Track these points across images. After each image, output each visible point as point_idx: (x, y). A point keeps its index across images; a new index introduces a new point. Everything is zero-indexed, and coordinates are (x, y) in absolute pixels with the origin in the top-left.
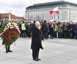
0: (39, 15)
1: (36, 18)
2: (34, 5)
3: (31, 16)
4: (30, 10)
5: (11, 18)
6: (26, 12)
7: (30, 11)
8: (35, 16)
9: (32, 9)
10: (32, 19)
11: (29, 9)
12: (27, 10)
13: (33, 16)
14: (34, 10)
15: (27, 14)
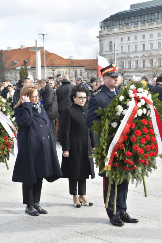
1: (144, 61)
2: (132, 6)
3: (122, 53)
4: (116, 30)
5: (43, 67)
6: (101, 37)
7: (117, 34)
8: (140, 55)
9: (127, 24)
10: (127, 67)
11: (113, 26)
12: (105, 32)
13: (132, 56)
14: (133, 29)
15: (106, 48)
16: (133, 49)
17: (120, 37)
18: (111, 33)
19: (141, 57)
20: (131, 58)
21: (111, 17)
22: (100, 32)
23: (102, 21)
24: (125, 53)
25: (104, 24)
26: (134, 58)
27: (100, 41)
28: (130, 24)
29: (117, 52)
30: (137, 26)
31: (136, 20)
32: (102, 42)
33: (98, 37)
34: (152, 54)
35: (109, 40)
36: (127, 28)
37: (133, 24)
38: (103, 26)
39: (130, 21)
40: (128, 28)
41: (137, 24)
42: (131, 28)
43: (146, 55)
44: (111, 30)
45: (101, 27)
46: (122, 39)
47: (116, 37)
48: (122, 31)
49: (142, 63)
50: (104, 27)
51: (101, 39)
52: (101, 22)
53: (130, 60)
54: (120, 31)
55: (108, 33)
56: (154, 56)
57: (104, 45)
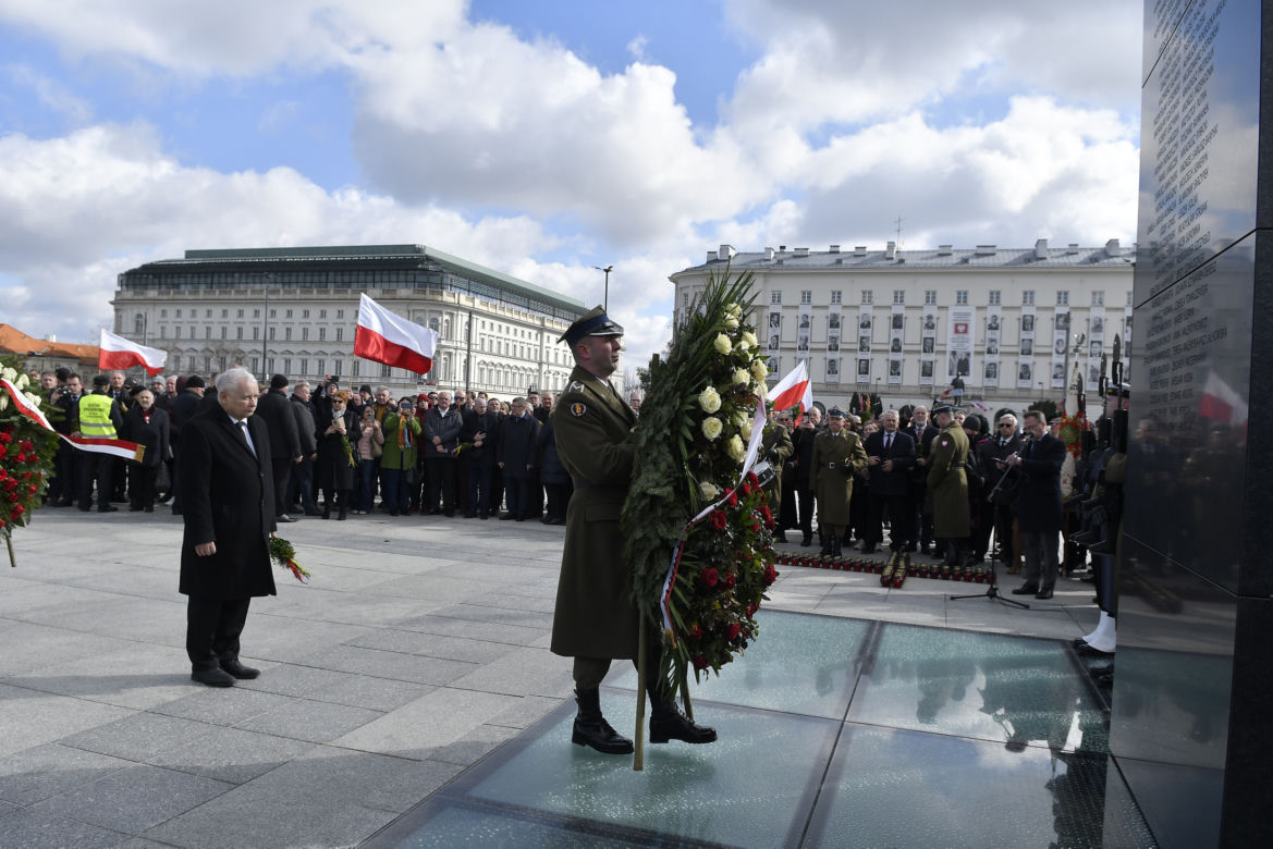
0: (232, 334)
1: (207, 360)
2: (189, 254)
4: (152, 294)
6: (118, 303)
7: (154, 302)
8: (199, 347)
9: (177, 286)
11: (146, 286)
12: (129, 294)
13: (183, 347)
14: (187, 296)
15: (130, 326)
16: (186, 334)
17: (159, 309)
18: (141, 297)
19: (203, 351)
20: (180, 350)
21: (145, 268)
22: (117, 293)
23: (123, 271)
24: (168, 340)
25: (128, 280)
26: (187, 351)
27: (117, 310)
28: (183, 287)
29: (151, 337)
30: (196, 292)
31: (196, 280)
32: (120, 313)
33: (112, 303)
34: (225, 348)
35: (136, 312)
36: (175, 293)
37: (189, 287)
38: (124, 282)
39: (182, 280)
40: (179, 293)
41: (198, 288)
42: (184, 293)
43: (212, 349)
44: (142, 293)
45: (121, 283)
46: (164, 313)
47: (151, 307)
48: (165, 297)
49: (203, 362)
50: (127, 285)
51: (119, 307)
52: (122, 275)
53: (179, 354)
54: (161, 297)
55: (136, 298)
56: (228, 352)
57: (124, 319)
